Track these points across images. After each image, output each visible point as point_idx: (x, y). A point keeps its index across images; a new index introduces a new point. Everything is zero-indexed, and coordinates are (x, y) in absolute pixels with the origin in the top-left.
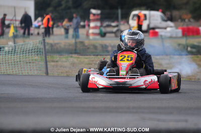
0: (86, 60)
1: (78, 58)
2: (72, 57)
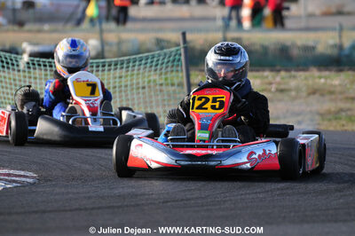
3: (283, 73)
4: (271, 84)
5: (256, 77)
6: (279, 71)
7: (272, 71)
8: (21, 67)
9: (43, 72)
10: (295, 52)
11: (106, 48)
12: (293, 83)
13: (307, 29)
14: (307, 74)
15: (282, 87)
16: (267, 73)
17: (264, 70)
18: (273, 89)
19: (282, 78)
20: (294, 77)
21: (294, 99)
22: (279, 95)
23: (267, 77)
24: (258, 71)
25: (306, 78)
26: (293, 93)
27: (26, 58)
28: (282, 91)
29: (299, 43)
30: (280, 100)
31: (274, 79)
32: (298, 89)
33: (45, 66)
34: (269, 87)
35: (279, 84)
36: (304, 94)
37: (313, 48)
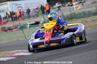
0: (80, 21)
1: (76, 21)
2: (73, 21)
3: (85, 18)
4: (83, 21)
5: (80, 20)
6: (84, 18)
7: (83, 18)
8: (28, 28)
9: (33, 28)
10: (87, 13)
11: (45, 20)
12: (88, 20)
13: (89, 7)
14: (91, 17)
15: (86, 21)
16: (82, 19)
17: (81, 18)
18: (84, 22)
19: (86, 19)
20: (88, 18)
21: (89, 23)
22: (86, 23)
23: (82, 20)
24: (80, 19)
25: (91, 18)
26: (89, 22)
27: (29, 26)
28: (86, 22)
29: (87, 11)
30: (86, 24)
31: (84, 19)
32: (89, 21)
33: (33, 27)
34: (83, 22)
35: (85, 20)
36: (91, 22)
37: (91, 11)
